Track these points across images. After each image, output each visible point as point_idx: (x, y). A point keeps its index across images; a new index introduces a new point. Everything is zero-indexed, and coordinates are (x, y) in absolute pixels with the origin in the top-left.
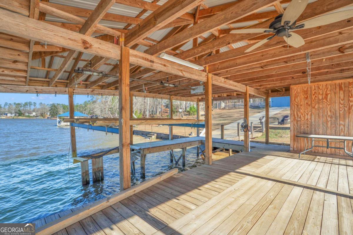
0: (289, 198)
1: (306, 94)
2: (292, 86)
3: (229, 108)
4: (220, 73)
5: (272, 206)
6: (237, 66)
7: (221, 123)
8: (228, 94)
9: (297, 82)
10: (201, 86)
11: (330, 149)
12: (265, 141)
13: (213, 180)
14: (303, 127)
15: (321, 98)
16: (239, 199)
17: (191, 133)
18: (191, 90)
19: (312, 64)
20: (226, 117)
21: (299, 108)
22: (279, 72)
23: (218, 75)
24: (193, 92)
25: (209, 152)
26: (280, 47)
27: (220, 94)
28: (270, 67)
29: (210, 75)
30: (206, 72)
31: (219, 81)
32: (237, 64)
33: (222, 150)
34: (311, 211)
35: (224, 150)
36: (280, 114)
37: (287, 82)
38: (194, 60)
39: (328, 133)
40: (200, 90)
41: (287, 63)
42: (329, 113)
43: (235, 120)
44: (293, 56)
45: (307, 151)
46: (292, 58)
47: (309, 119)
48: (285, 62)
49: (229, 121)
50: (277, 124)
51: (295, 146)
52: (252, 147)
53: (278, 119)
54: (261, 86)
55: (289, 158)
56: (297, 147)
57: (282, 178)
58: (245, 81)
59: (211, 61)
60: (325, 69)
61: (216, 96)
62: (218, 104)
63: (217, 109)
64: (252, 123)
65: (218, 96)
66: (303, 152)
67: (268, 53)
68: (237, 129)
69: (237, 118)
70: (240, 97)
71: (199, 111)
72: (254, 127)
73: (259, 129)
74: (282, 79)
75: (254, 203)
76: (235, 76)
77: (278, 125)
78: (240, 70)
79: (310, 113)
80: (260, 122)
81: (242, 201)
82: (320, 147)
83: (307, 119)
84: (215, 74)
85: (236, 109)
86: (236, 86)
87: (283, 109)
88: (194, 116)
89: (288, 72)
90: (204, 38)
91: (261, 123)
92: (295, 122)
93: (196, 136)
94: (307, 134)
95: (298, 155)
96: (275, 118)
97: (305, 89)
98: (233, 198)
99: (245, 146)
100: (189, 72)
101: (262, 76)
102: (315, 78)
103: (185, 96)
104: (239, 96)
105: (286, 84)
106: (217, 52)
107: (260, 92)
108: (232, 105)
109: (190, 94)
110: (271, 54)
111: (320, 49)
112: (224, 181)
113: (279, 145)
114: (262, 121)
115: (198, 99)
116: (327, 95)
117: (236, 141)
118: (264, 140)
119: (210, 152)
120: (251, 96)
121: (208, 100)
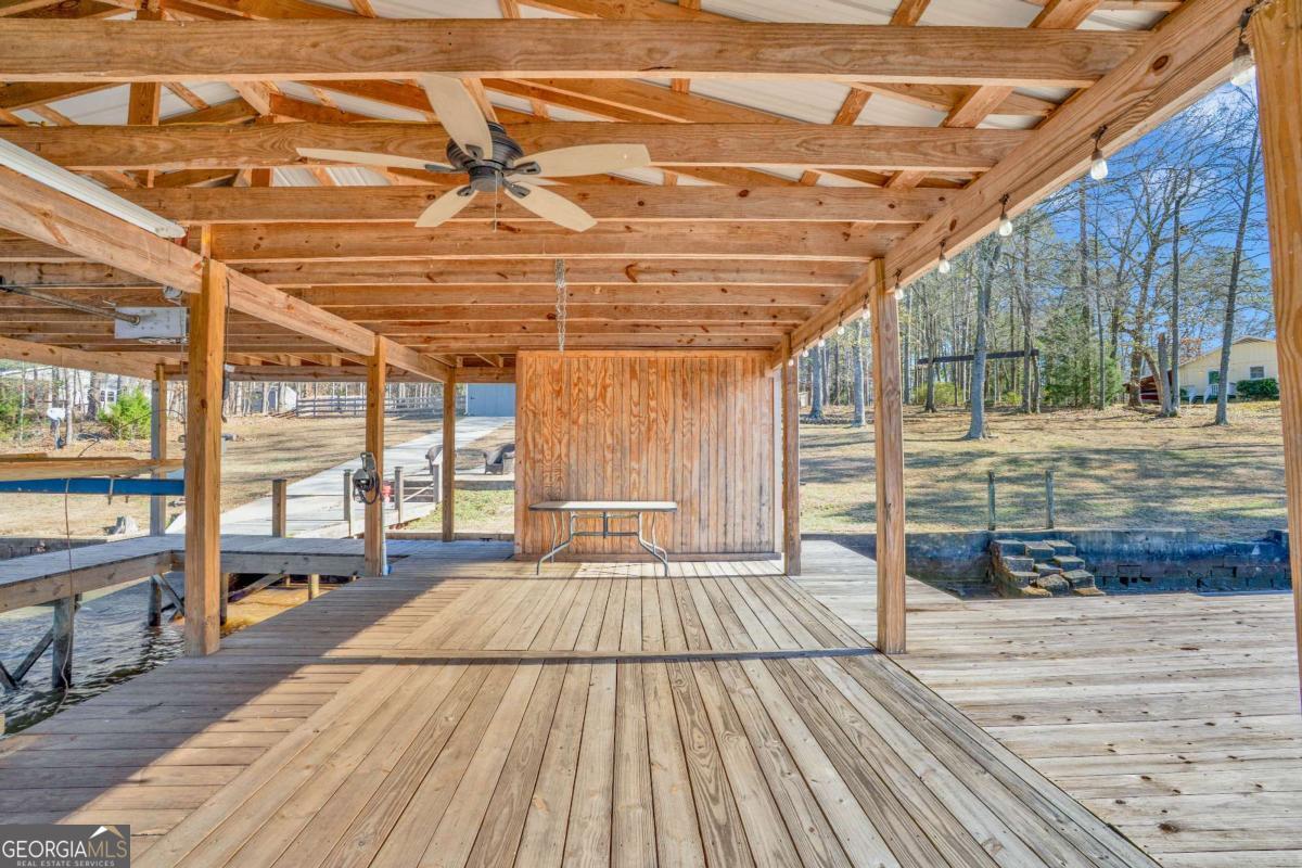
0: (503, 706)
1: (558, 381)
2: (521, 354)
3: (314, 412)
4: (267, 267)
5: (451, 750)
6: (338, 255)
7: (275, 471)
8: (309, 356)
9: (537, 342)
10: (173, 310)
11: (609, 538)
12: (440, 531)
13: (218, 718)
14: (547, 480)
15: (591, 396)
16: (333, 765)
17: (120, 520)
18: (117, 322)
19: (571, 295)
20: (298, 449)
21: (539, 423)
22: (482, 301)
23: (259, 275)
24: (123, 331)
25: (203, 599)
26: (485, 223)
27: (270, 356)
28: (456, 281)
29: (219, 270)
30: (197, 250)
31: (263, 299)
32: (338, 246)
33: (277, 584)
34: (557, 727)
35: (288, 581)
36: (492, 438)
37: (509, 341)
38: (131, 182)
39: (606, 496)
40: (168, 327)
41: (506, 278)
42: (609, 441)
43: (338, 460)
44: (523, 262)
45: (556, 550)
46: (519, 267)
47: (563, 456)
48: (499, 274)
49: (312, 465)
50: (483, 471)
51: (528, 540)
52: (393, 558)
53: (485, 456)
54: (428, 340)
55: (511, 578)
56: (532, 542)
57: (488, 647)
58: (371, 314)
59: (222, 209)
60: (600, 315)
61: (255, 360)
62: (266, 394)
63: (265, 413)
64: (398, 471)
65: (264, 363)
66: (548, 556)
67: (450, 232)
68: (342, 493)
69: (346, 450)
70: (355, 375)
71: (165, 418)
72: (407, 484)
73: (424, 489)
74: (494, 328)
75: (389, 764)
76: (334, 290)
77: (485, 474)
78: (350, 270)
79: (566, 437)
80: (427, 465)
81: (341, 769)
82: (589, 534)
83: (560, 456)
84: (245, 271)
85: (343, 417)
86: (335, 330)
87: (501, 425)
88: (138, 443)
89: (509, 307)
90: (200, 101)
91: (432, 468)
92: (528, 465)
93: (147, 531)
94: (559, 500)
95: (535, 565)
96: (478, 451)
97: (556, 367)
98: (308, 767)
99: (369, 556)
100: (98, 233)
101: (433, 309)
102: (580, 337)
103: (80, 347)
104: (350, 369)
105: (506, 343)
106: (262, 178)
107: (427, 360)
108: (327, 403)
109: (111, 339)
110: (459, 239)
111: (586, 256)
112: (271, 710)
113: (484, 539)
114: (434, 463)
115: (163, 364)
116: (605, 388)
117: (337, 542)
118: (437, 528)
119: (207, 600)
120: (393, 374)
121: (204, 373)
